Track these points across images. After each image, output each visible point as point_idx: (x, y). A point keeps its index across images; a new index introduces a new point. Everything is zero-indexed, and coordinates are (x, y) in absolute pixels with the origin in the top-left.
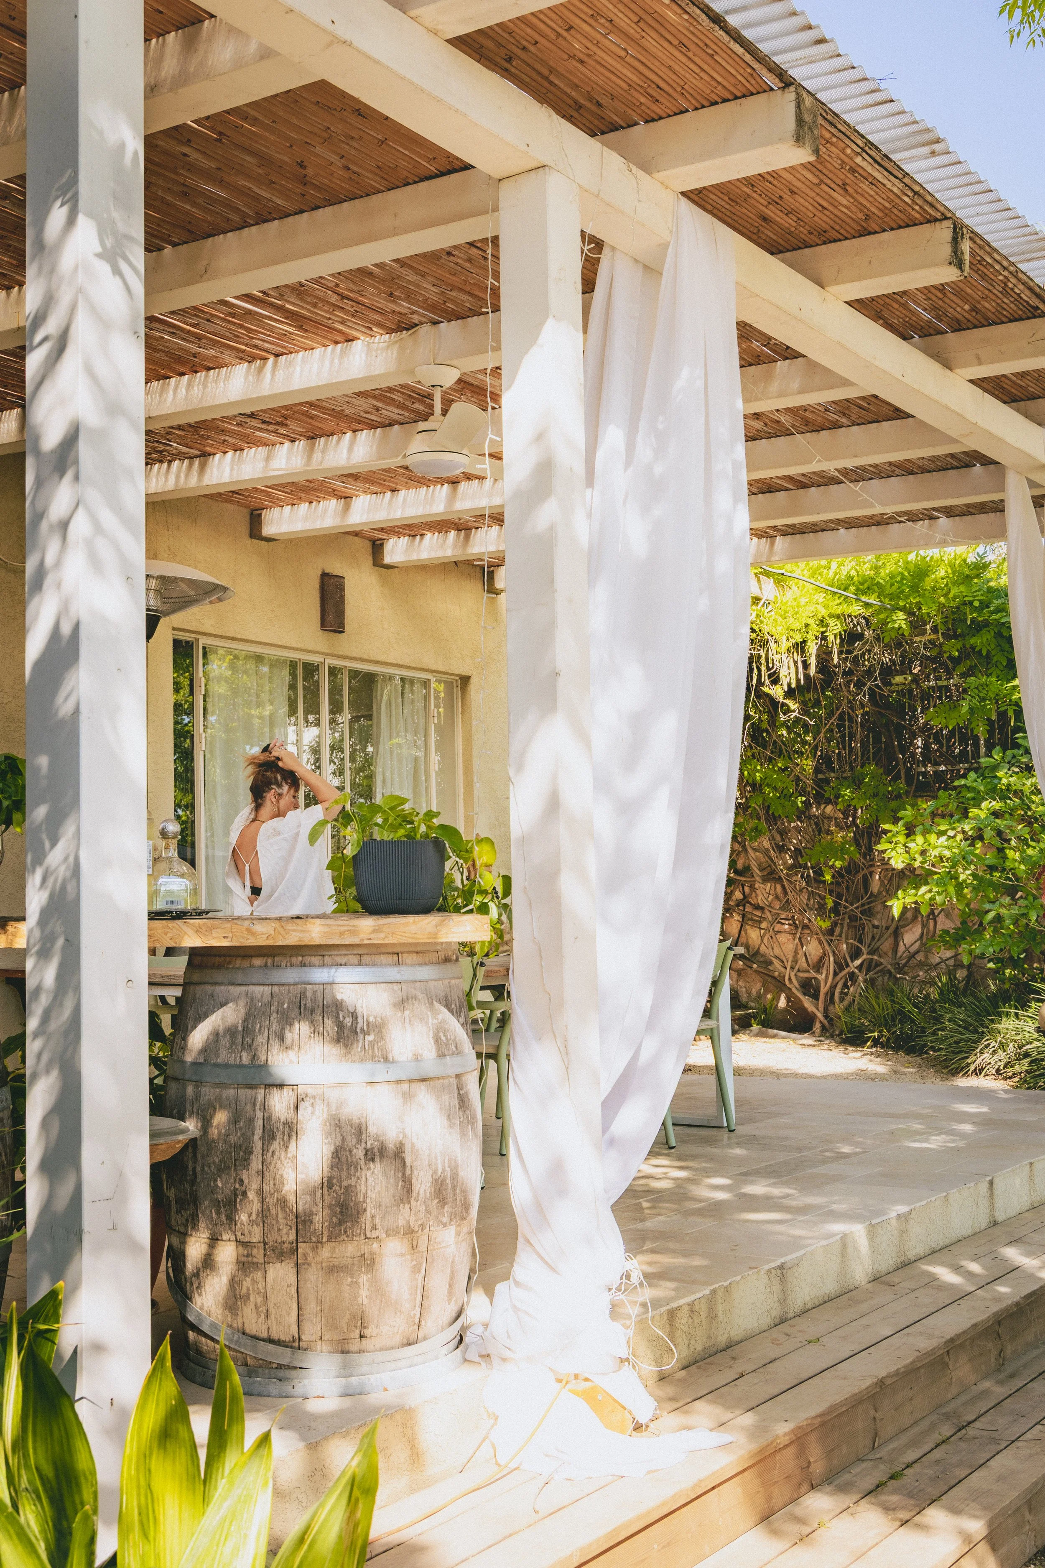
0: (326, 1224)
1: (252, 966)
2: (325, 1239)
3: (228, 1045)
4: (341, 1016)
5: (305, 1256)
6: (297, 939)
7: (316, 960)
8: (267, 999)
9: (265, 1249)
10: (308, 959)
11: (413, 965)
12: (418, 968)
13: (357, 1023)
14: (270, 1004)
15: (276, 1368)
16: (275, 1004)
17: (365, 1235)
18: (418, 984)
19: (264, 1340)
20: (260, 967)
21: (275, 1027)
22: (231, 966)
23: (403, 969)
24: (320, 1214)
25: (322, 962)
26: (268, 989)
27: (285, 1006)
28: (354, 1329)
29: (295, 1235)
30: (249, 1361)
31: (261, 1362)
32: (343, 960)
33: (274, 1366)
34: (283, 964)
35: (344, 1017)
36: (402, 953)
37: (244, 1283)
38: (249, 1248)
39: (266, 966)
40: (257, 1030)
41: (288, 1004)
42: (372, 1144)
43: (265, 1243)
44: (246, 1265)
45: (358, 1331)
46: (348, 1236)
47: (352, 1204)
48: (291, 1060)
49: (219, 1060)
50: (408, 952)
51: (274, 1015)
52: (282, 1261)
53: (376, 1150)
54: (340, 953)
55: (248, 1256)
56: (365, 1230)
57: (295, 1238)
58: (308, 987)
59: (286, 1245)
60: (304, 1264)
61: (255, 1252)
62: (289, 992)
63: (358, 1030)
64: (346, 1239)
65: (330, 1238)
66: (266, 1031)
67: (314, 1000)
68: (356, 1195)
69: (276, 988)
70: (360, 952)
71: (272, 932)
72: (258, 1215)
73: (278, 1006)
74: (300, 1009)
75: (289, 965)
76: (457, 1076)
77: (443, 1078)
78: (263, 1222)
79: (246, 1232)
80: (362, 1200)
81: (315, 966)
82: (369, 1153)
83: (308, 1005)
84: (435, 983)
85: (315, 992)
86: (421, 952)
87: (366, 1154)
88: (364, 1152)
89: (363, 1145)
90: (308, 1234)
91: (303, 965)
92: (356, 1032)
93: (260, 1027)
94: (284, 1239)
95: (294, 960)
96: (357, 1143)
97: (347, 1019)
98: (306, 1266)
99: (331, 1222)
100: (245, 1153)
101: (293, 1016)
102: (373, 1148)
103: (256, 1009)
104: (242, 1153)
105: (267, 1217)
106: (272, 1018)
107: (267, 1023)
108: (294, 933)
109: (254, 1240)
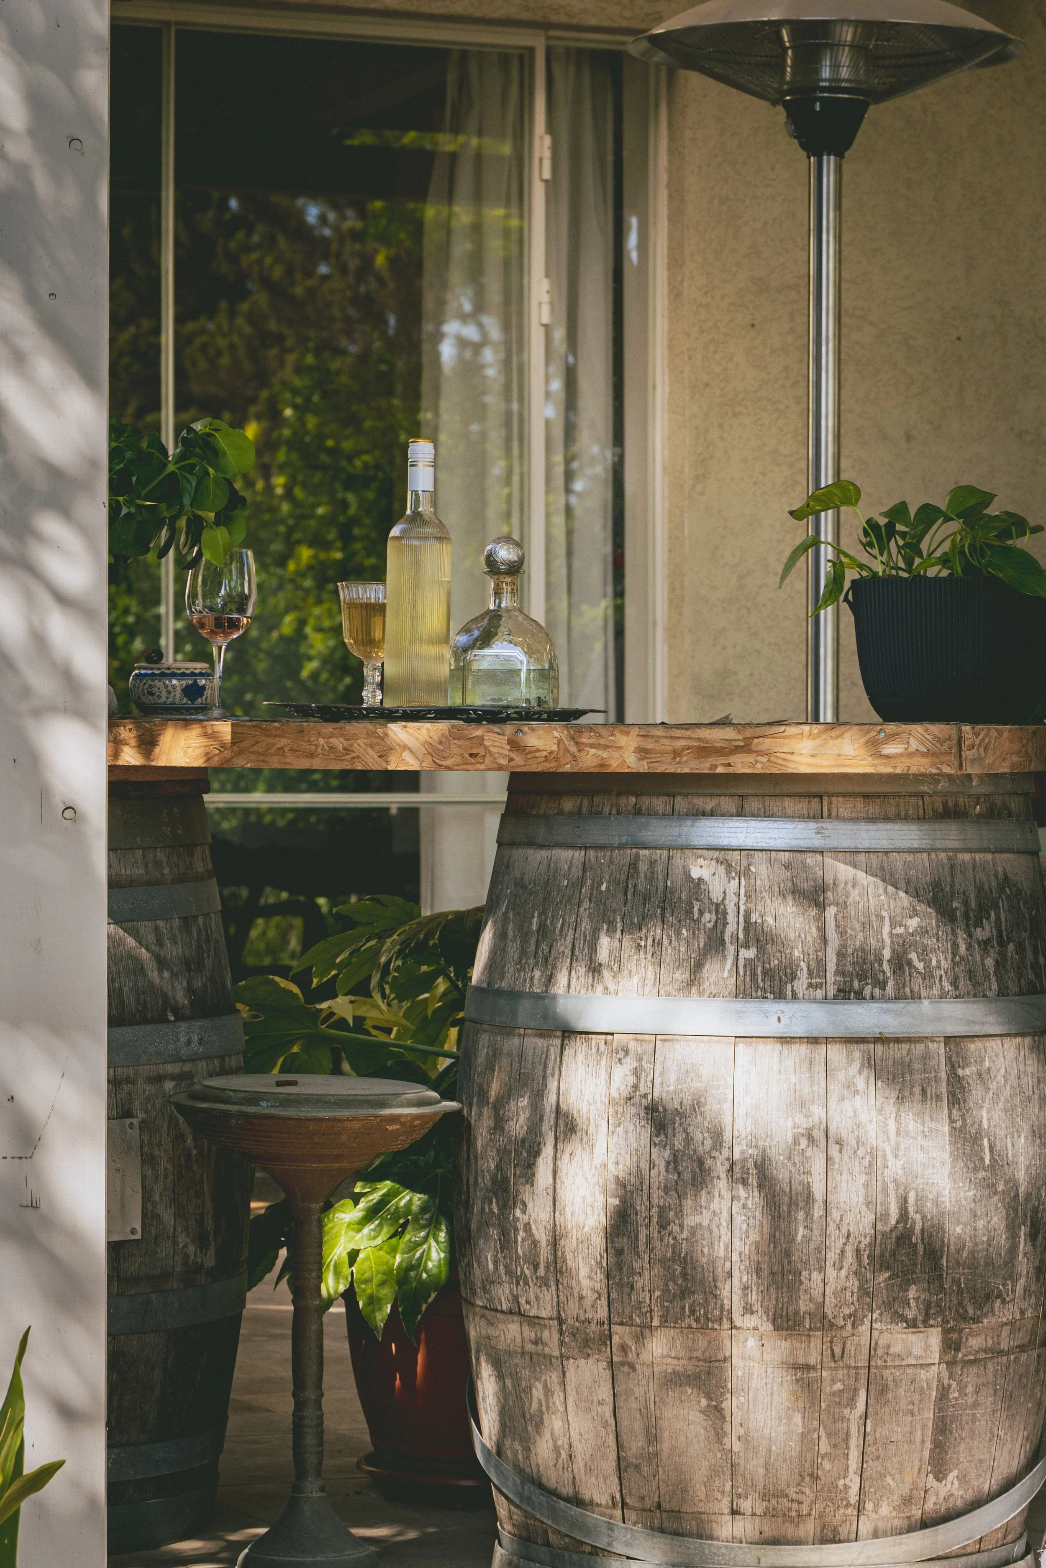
0: (658, 1293)
1: (561, 812)
2: (656, 1322)
3: (516, 957)
4: (696, 910)
5: (624, 1348)
6: (597, 761)
7: (659, 804)
8: (576, 872)
9: (561, 1332)
10: (646, 802)
11: (854, 820)
12: (864, 826)
13: (725, 924)
14: (581, 882)
15: (591, 1553)
16: (589, 882)
17: (731, 1320)
18: (862, 857)
19: (567, 1500)
20: (571, 814)
21: (586, 926)
22: (534, 812)
23: (828, 825)
24: (646, 1273)
25: (669, 809)
26: (579, 855)
27: (604, 887)
28: (718, 1495)
29: (606, 1309)
30: (552, 1537)
31: (567, 1540)
32: (709, 804)
33: (587, 1549)
34: (606, 810)
35: (701, 913)
36: (830, 795)
37: (534, 1392)
38: (538, 1328)
39: (579, 812)
40: (557, 931)
41: (609, 883)
42: (743, 1152)
43: (561, 1322)
44: (535, 1358)
45: (726, 1501)
46: (697, 1320)
47: (704, 1260)
48: (606, 988)
49: (504, 984)
50: (844, 795)
51: (586, 904)
52: (588, 1356)
53: (750, 1164)
54: (702, 791)
55: (536, 1343)
56: (730, 1311)
57: (606, 1314)
58: (643, 852)
59: (593, 1327)
60: (622, 1364)
61: (546, 1334)
62: (611, 862)
63: (727, 938)
64: (694, 1325)
65: (664, 1320)
66: (571, 932)
67: (651, 878)
68: (711, 1246)
69: (592, 854)
70: (739, 792)
71: (555, 748)
72: (547, 1269)
73: (592, 888)
74: (626, 893)
75: (614, 812)
76: (948, 1039)
77: (909, 1040)
78: (557, 1281)
79: (532, 1299)
80: (722, 1254)
81: (656, 814)
82: (737, 1169)
83: (640, 887)
84: (910, 857)
85: (652, 863)
86: (878, 795)
87: (731, 1169)
88: (727, 1165)
89: (726, 1153)
90: (628, 1310)
91: (638, 812)
92: (722, 942)
93: (563, 924)
94: (590, 1315)
95: (623, 801)
96: (714, 1148)
97: (707, 916)
98: (626, 1369)
99: (666, 1290)
100: (529, 1153)
101: (614, 906)
102: (745, 1160)
103: (559, 890)
104: (525, 1154)
105: (562, 1273)
106: (581, 909)
107: (574, 917)
108: (593, 751)
109: (544, 1314)
